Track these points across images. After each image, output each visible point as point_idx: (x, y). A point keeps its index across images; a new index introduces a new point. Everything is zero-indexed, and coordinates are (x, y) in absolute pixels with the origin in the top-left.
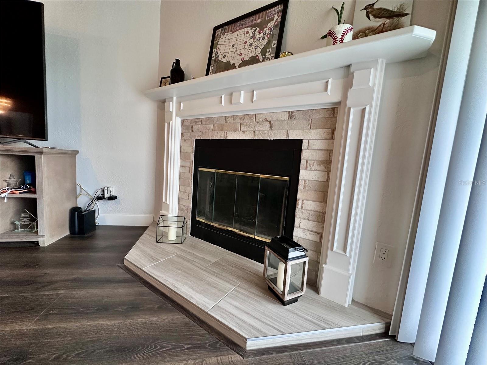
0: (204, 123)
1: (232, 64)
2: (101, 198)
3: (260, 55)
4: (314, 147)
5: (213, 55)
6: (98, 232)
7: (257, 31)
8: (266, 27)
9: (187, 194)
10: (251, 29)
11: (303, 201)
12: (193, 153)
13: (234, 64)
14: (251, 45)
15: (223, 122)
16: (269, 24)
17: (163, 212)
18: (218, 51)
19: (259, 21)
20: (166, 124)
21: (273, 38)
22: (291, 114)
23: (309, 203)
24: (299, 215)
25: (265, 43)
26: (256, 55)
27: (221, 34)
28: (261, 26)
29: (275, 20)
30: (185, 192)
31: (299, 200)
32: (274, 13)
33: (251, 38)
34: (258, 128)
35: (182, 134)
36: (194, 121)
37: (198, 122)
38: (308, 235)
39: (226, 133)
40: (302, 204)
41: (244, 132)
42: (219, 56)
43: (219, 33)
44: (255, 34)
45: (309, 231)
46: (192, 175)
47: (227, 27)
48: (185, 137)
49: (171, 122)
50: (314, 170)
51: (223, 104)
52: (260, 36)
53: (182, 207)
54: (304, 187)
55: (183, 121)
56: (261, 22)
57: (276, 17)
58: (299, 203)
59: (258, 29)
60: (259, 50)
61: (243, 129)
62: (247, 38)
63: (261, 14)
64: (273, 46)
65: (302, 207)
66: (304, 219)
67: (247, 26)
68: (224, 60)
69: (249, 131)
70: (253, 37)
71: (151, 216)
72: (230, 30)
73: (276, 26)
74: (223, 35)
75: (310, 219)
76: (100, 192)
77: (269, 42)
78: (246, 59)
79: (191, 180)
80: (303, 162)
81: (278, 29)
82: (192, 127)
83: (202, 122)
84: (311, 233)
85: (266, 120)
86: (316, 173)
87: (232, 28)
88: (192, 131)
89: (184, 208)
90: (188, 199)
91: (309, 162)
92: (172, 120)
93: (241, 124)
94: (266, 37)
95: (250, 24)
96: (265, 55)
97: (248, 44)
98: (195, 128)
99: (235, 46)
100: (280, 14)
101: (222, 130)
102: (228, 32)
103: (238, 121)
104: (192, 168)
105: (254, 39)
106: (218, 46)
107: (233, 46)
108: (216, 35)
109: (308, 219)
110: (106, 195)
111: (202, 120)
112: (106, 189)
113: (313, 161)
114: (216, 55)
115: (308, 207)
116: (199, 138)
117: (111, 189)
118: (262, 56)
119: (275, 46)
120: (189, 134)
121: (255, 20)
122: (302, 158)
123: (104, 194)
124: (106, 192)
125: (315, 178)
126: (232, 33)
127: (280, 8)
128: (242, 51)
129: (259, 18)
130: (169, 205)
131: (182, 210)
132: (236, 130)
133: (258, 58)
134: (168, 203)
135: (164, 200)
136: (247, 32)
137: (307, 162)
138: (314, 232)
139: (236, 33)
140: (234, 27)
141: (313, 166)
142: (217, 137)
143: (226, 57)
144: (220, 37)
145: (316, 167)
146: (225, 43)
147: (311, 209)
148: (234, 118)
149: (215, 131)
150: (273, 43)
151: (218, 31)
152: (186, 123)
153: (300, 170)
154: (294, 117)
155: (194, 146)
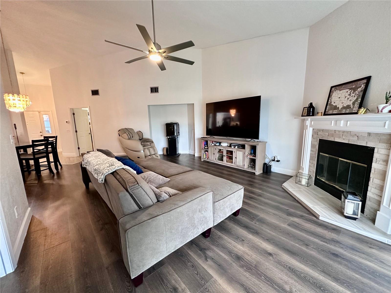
0: (324, 132)
1: (337, 107)
2: (274, 160)
3: (352, 105)
4: (381, 152)
5: (329, 101)
6: (272, 174)
7: (352, 92)
8: (357, 91)
9: (313, 164)
10: (349, 90)
11: (373, 178)
12: (317, 145)
13: (338, 107)
14: (348, 99)
15: (333, 132)
16: (358, 89)
17: (300, 171)
18: (332, 99)
19: (354, 86)
20: (304, 130)
21: (359, 97)
22: (369, 134)
23: (377, 180)
24: (370, 185)
25: (355, 99)
26: (349, 105)
27: (334, 90)
28: (355, 90)
29: (362, 87)
30: (313, 163)
31: (371, 178)
32: (362, 83)
33: (349, 95)
34: (351, 138)
35: (313, 136)
36: (319, 130)
37: (321, 131)
38: (375, 196)
39: (334, 138)
40: (373, 180)
41: (344, 139)
42: (332, 102)
43: (333, 90)
44: (351, 93)
45: (376, 194)
46: (316, 156)
47: (337, 87)
48: (314, 137)
49: (307, 130)
50: (380, 164)
51: (332, 125)
52: (353, 95)
53: (311, 170)
54: (375, 172)
55: (313, 129)
56: (355, 87)
57: (363, 86)
58: (371, 179)
59: (353, 91)
60: (352, 102)
61: (344, 137)
62: (347, 95)
63: (355, 83)
64: (359, 101)
65: (373, 182)
66: (373, 188)
67: (348, 88)
68: (334, 105)
69: (347, 139)
70: (350, 95)
71: (295, 171)
72: (339, 89)
73: (361, 91)
74: (335, 91)
75: (377, 188)
76: (273, 158)
77: (357, 99)
78: (345, 106)
79: (316, 158)
80: (374, 159)
81: (362, 92)
82: (318, 133)
83: (323, 131)
84: (377, 196)
85: (355, 135)
86: (381, 165)
87: (340, 88)
88: (318, 135)
89: (311, 171)
90: (314, 167)
91: (378, 159)
92: (307, 129)
93: (342, 135)
94: (356, 95)
95: (349, 88)
96: (354, 106)
97: (347, 98)
98: (319, 133)
99: (340, 98)
100: (365, 84)
101: (333, 136)
102: (338, 90)
103: (341, 133)
104: (316, 152)
105: (350, 96)
106: (332, 97)
107: (339, 98)
108: (332, 90)
109: (376, 188)
110: (276, 160)
111: (323, 130)
112: (276, 157)
113: (380, 159)
114: (331, 101)
115: (376, 182)
116: (321, 138)
117: (277, 157)
118: (353, 106)
119: (360, 101)
120: (316, 136)
121: (352, 85)
122: (374, 157)
123: (275, 159)
124: (275, 158)
125: (380, 168)
126: (340, 91)
127: (365, 81)
128: (343, 101)
129: (354, 85)
130: (303, 168)
131: (310, 171)
132: (340, 137)
133: (350, 106)
134: (303, 167)
135: (301, 165)
136: (347, 92)
137: (376, 159)
138: (378, 195)
139: (341, 91)
140: (341, 88)
141: (380, 161)
142: (330, 139)
143: (335, 103)
144: (333, 92)
145: (381, 162)
146: (336, 96)
147: (377, 183)
148: (339, 131)
149: (329, 136)
150: (359, 100)
151: (333, 89)
152: (315, 130)
153: (373, 163)
154: (371, 136)
155: (318, 142)
